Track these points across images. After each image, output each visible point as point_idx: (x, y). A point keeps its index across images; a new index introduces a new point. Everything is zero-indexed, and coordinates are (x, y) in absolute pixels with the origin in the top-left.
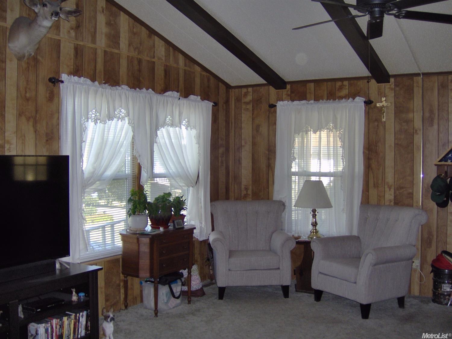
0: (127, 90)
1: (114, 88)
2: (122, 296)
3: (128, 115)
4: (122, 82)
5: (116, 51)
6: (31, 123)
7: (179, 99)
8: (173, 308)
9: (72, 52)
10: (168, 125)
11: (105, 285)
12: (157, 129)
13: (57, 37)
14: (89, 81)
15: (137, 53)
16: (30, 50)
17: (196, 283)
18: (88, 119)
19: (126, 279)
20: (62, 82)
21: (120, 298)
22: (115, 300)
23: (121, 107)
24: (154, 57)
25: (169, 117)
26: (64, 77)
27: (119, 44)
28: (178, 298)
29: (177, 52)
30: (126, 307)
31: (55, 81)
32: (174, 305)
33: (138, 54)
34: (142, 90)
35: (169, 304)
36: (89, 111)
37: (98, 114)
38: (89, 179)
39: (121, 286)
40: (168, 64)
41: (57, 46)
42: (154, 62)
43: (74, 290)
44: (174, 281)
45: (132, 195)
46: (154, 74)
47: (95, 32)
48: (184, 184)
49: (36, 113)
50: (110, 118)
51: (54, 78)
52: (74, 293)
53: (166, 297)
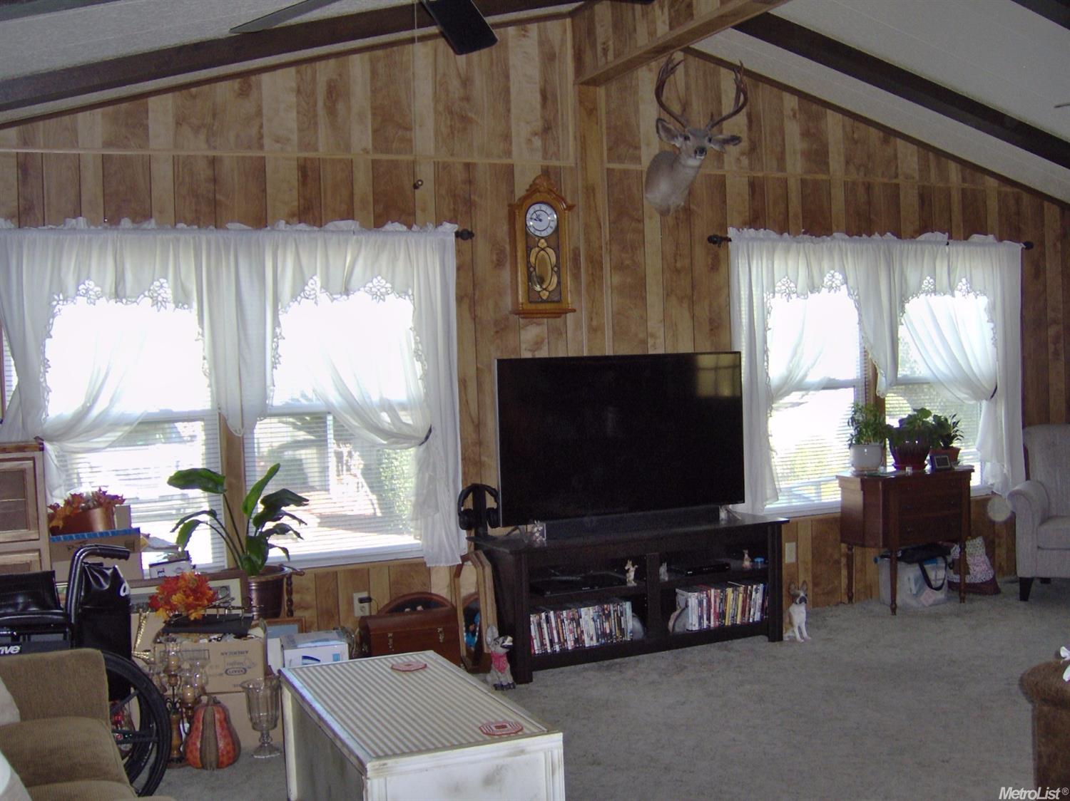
0: (843, 240)
1: (820, 239)
2: (844, 581)
3: (846, 281)
4: (837, 227)
5: (824, 177)
6: (685, 305)
7: (948, 244)
8: (931, 606)
9: (746, 190)
10: (927, 293)
11: (813, 557)
12: (904, 299)
13: (719, 172)
14: (773, 235)
15: (862, 174)
16: (677, 201)
17: (980, 569)
18: (774, 293)
19: (850, 553)
20: (730, 240)
21: (840, 583)
22: (830, 586)
23: (833, 269)
24: (896, 176)
25: (928, 278)
26: (732, 232)
27: (827, 164)
28: (938, 589)
29: (943, 159)
30: (850, 599)
31: (719, 241)
32: (931, 601)
33: (865, 175)
34: (873, 237)
35: (922, 598)
36: (776, 281)
37: (792, 285)
38: (780, 388)
39: (842, 565)
40: (926, 183)
41: (720, 185)
42: (897, 186)
43: (746, 552)
44: (932, 559)
45: (855, 412)
46: (898, 205)
47: (783, 152)
48: (966, 396)
49: (693, 290)
50: (814, 288)
51: (715, 236)
52: (746, 556)
53: (916, 585)
